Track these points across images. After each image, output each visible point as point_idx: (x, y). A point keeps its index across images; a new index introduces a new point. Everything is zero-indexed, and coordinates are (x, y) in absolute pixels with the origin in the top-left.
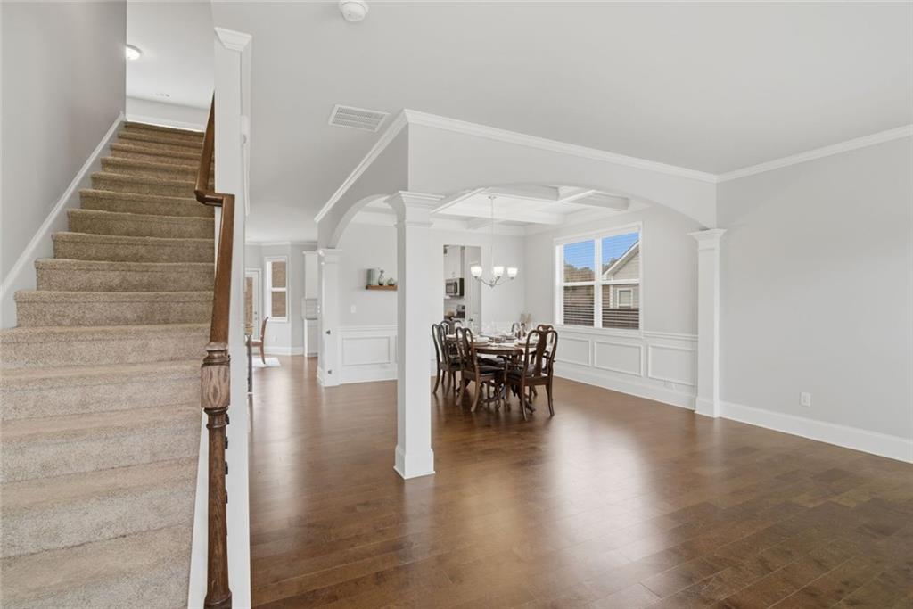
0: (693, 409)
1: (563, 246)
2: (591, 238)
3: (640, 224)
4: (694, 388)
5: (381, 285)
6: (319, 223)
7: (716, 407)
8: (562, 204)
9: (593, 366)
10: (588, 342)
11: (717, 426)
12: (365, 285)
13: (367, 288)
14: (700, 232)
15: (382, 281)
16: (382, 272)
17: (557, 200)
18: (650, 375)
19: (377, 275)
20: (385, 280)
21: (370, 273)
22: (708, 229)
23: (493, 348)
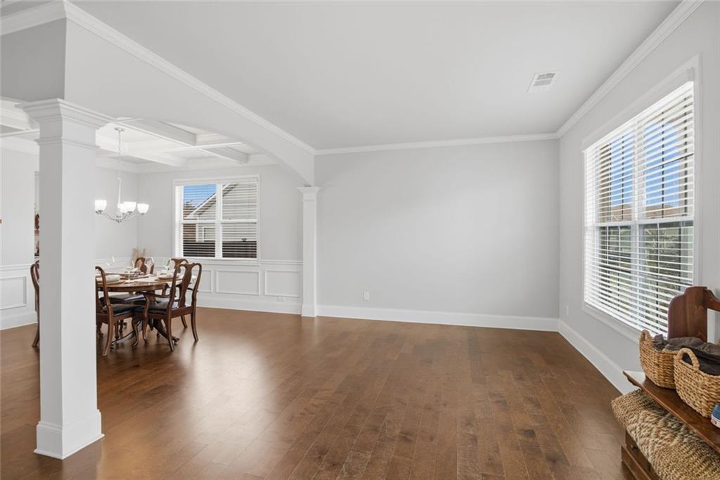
0: (299, 313)
1: (183, 187)
2: (213, 183)
3: (258, 176)
4: (300, 298)
7: (314, 309)
8: (198, 149)
9: (215, 292)
10: (210, 271)
11: (316, 322)
14: (304, 188)
17: (194, 145)
18: (266, 293)
22: (310, 186)
23: (129, 285)
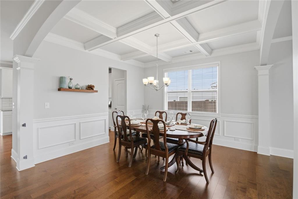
0: (256, 152)
5: (70, 88)
6: (14, 40)
12: (58, 88)
13: (59, 90)
15: (71, 86)
16: (71, 79)
18: (225, 135)
19: (68, 81)
20: (73, 85)
21: (61, 80)
22: (266, 65)
